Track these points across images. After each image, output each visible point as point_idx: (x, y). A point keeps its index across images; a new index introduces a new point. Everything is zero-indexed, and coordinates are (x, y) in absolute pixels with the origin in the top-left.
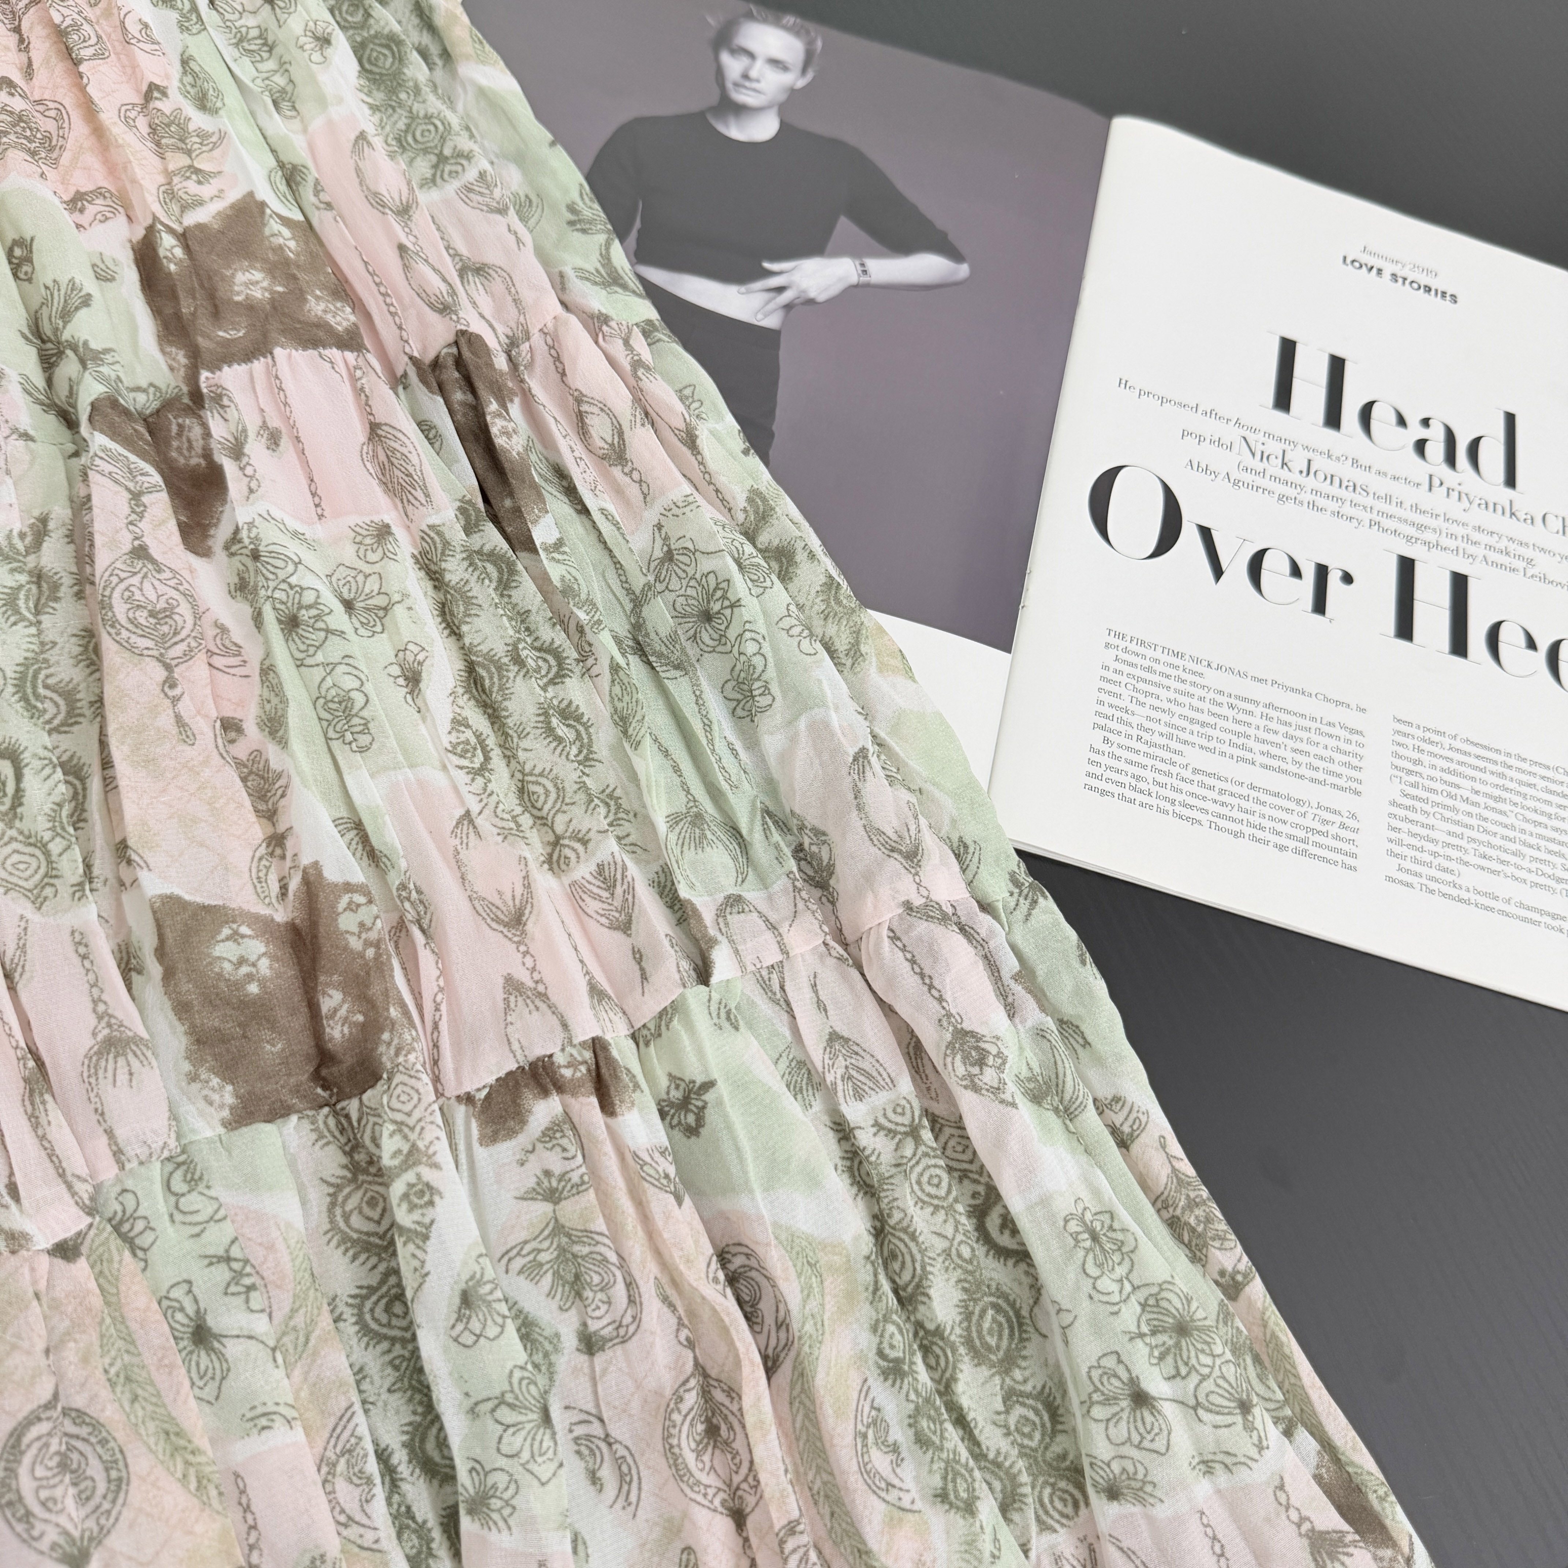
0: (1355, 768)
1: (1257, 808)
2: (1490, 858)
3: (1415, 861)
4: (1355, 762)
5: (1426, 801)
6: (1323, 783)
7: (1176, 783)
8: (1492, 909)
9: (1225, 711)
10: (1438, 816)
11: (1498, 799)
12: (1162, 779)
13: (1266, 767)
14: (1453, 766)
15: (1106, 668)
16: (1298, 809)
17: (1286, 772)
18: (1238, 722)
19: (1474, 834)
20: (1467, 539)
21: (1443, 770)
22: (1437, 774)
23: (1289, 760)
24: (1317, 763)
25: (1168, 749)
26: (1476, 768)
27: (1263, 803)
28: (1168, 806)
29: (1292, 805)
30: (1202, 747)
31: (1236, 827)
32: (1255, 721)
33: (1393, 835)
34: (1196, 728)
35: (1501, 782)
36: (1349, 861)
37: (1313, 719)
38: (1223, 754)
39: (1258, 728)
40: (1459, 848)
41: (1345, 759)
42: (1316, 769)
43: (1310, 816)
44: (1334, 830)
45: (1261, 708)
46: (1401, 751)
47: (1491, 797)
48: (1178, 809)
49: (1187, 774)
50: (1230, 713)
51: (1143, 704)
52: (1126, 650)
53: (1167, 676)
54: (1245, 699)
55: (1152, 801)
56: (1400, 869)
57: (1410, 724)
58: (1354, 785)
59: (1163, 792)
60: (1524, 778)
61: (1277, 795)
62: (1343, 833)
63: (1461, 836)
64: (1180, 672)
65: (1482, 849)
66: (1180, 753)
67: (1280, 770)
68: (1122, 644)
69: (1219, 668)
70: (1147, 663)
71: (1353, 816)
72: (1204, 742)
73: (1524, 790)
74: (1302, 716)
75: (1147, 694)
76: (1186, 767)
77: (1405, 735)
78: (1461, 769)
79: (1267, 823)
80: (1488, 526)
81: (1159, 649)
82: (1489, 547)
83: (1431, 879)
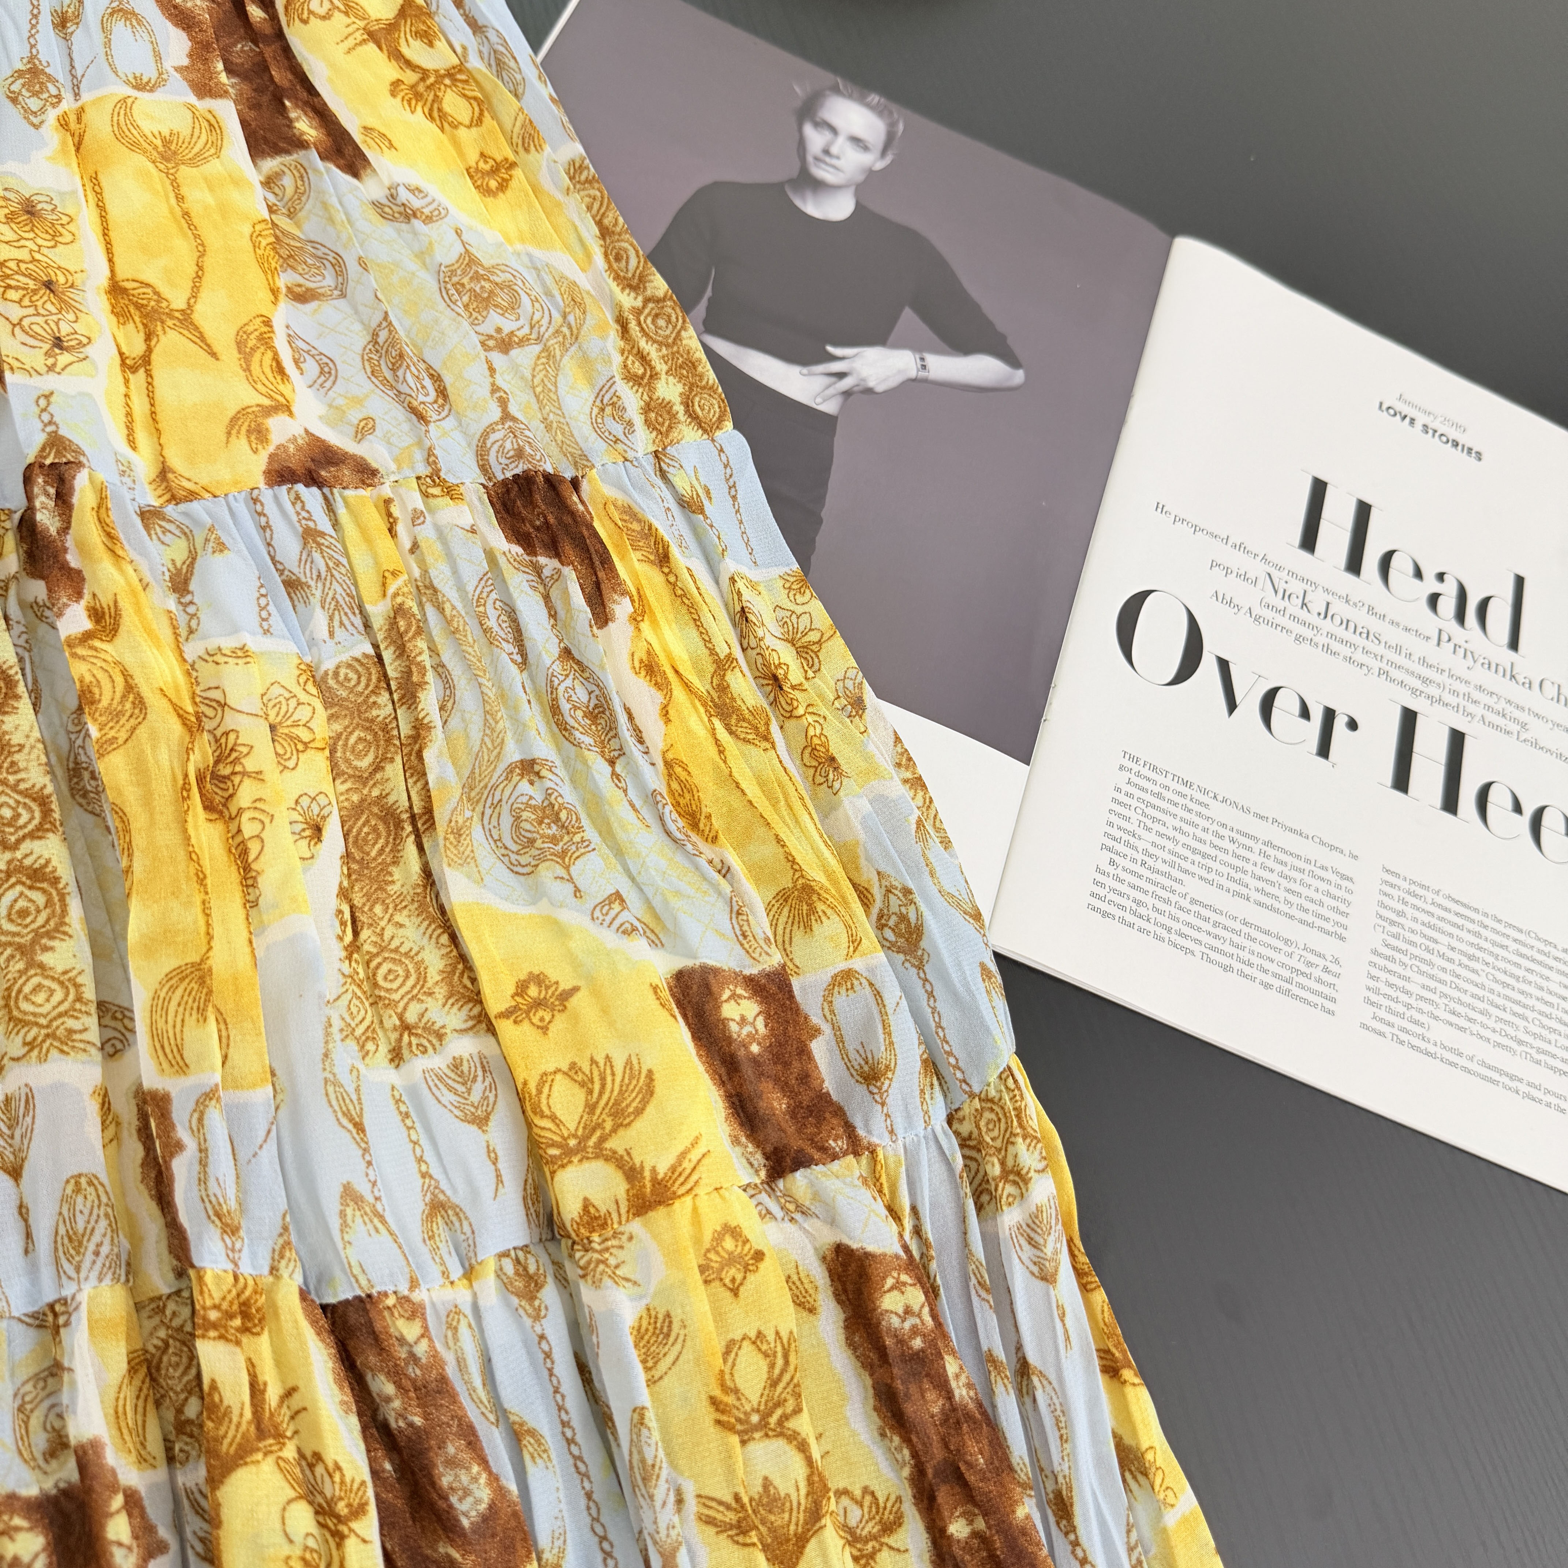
0: (1342, 913)
1: (1247, 943)
2: (1459, 1015)
3: (1390, 1010)
4: (1342, 907)
5: (1404, 952)
6: (1311, 925)
7: (1174, 911)
8: (1455, 1065)
9: (1226, 844)
10: (1415, 969)
11: (1471, 957)
12: (1161, 906)
13: (1260, 904)
14: (1433, 921)
15: (1118, 790)
16: (1286, 948)
17: (1277, 911)
18: (1238, 857)
19: (1446, 990)
20: (1468, 697)
21: (1423, 924)
22: (1418, 927)
23: (1282, 900)
24: (1307, 905)
25: (1168, 876)
26: (1454, 925)
27: (1254, 940)
28: (1164, 934)
29: (1280, 944)
30: (1201, 878)
31: (1226, 961)
32: (1253, 857)
33: (1372, 984)
34: (1197, 858)
35: (1476, 941)
36: (1328, 1005)
37: (1308, 861)
38: (1220, 887)
39: (1256, 864)
40: (1431, 1002)
41: (1334, 903)
42: (1306, 911)
43: (1296, 957)
44: (1317, 973)
45: (1260, 846)
46: (1386, 901)
47: (1465, 954)
48: (1174, 937)
49: (1185, 903)
50: (1231, 847)
51: (1149, 830)
52: (1138, 774)
53: (1175, 804)
54: (1246, 835)
55: (1150, 927)
56: (1374, 1018)
57: (1397, 875)
58: (1340, 930)
59: (1161, 919)
60: (1499, 939)
61: (1267, 933)
62: (1326, 977)
63: (1434, 991)
64: (1187, 802)
65: (1452, 1005)
66: (1180, 882)
67: (1272, 909)
68: (1136, 768)
69: (1224, 801)
70: (1157, 789)
71: (1336, 961)
72: (1204, 873)
73: (1497, 950)
74: (1298, 857)
75: (1154, 819)
76: (1185, 896)
77: (1392, 886)
78: (1441, 924)
79: (1255, 960)
80: (1489, 686)
81: (1170, 777)
82: (1487, 707)
83: (1402, 1030)
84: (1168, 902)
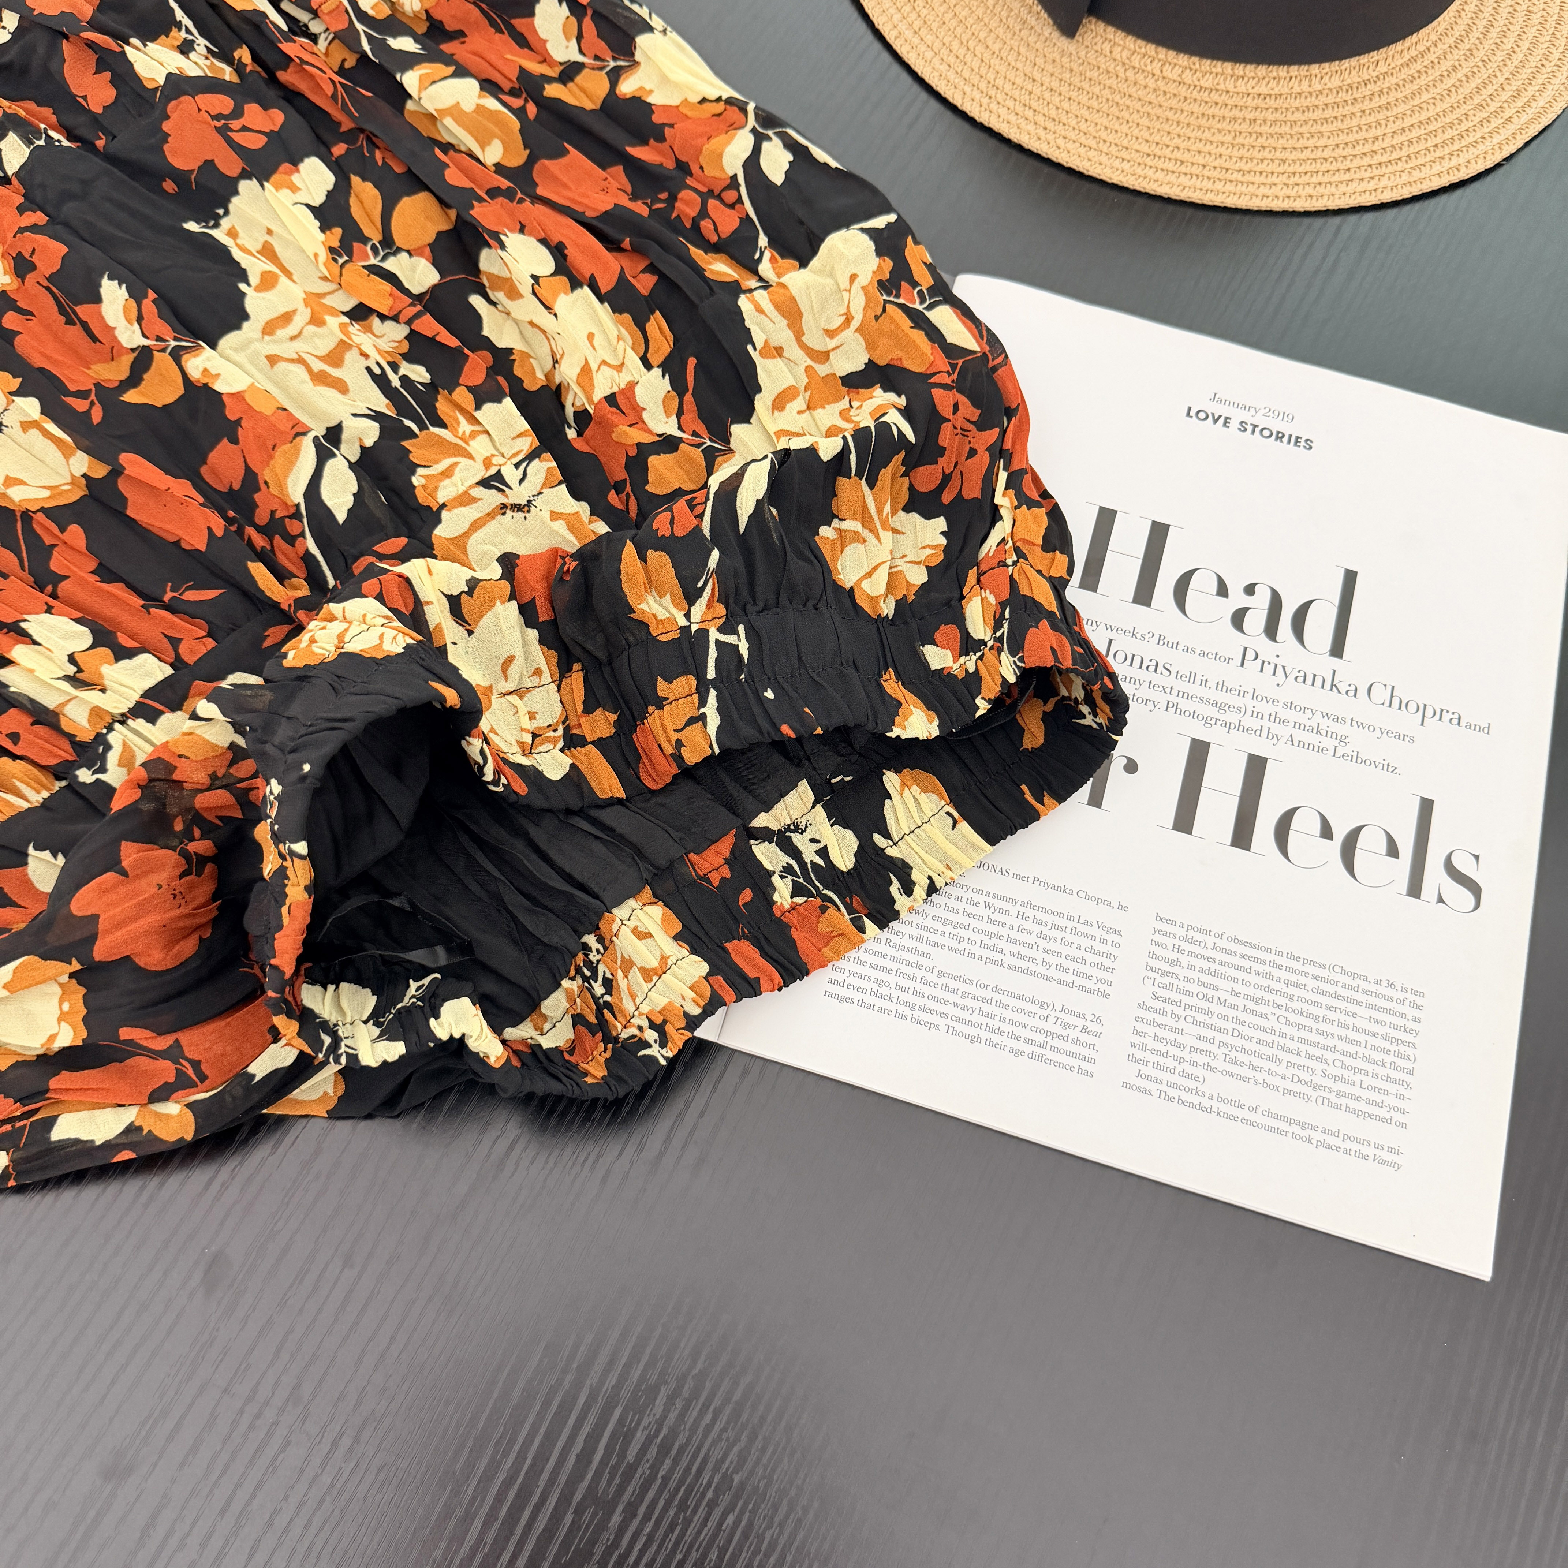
0: (1107, 969)
1: (998, 1011)
2: (1241, 1064)
3: (1157, 1066)
4: (1107, 963)
5: (1178, 1004)
6: (1070, 985)
7: (919, 987)
8: (1235, 1118)
9: (981, 911)
10: (1189, 1019)
11: (1260, 1001)
12: (904, 983)
13: (1015, 969)
14: (1213, 967)
16: (1041, 1012)
17: (1034, 974)
18: (993, 922)
19: (1228, 1039)
20: (1275, 718)
21: (1202, 971)
22: (1195, 975)
24: (1067, 964)
25: (915, 951)
26: (1239, 968)
27: (1005, 1007)
28: (907, 1012)
29: (1035, 1008)
30: (951, 949)
31: (974, 1032)
32: (1011, 920)
33: (1137, 1040)
34: (948, 929)
35: (1265, 982)
36: (1085, 1066)
37: (1070, 918)
38: (971, 955)
39: (1012, 928)
40: (1208, 1053)
41: (1098, 959)
42: (1066, 971)
43: (1052, 1020)
44: (1074, 1034)
45: (1018, 907)
46: (1159, 951)
47: (1251, 998)
48: (917, 1014)
49: (932, 977)
50: (985, 913)
54: (1003, 899)
55: (892, 1006)
56: (1139, 1075)
57: (1173, 923)
58: (1103, 987)
59: (904, 997)
60: (1294, 978)
61: (1021, 998)
62: (1084, 1038)
63: (1211, 1041)
65: (1233, 1054)
66: (929, 956)
67: (1027, 972)
69: (982, 865)
71: (1098, 1020)
72: (954, 944)
73: (1291, 990)
74: (1060, 915)
76: (931, 970)
77: (1166, 934)
78: (1223, 969)
79: (1006, 1028)
80: (1300, 702)
82: (1298, 725)
83: (1171, 1085)
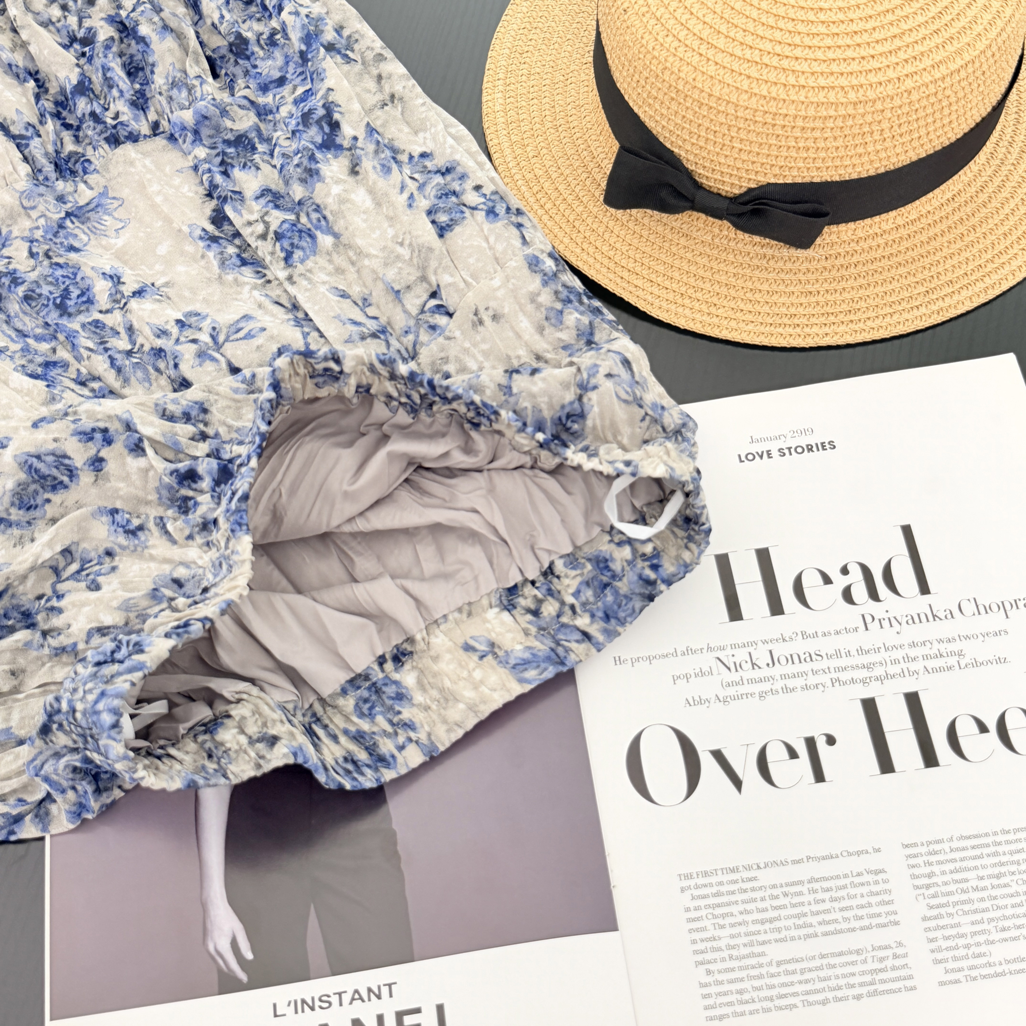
0: (888, 903)
1: (830, 972)
2: (1009, 929)
3: (955, 959)
4: (886, 898)
5: (947, 905)
6: (870, 927)
7: (769, 981)
9: (783, 901)
10: (960, 913)
11: (998, 876)
12: (757, 983)
13: (826, 934)
14: (958, 865)
15: (688, 910)
16: (859, 958)
17: (841, 932)
18: (794, 906)
19: (991, 915)
20: (907, 658)
21: (952, 872)
22: (949, 877)
23: (841, 920)
24: (860, 912)
25: (753, 955)
26: (975, 858)
27: (834, 966)
28: (769, 1004)
29: (854, 957)
30: (776, 941)
31: (822, 996)
32: (806, 898)
33: (933, 946)
34: (767, 926)
35: (996, 860)
36: (909, 983)
37: (846, 876)
38: (793, 939)
39: (810, 904)
40: (983, 932)
41: (878, 898)
42: (861, 918)
43: (869, 960)
44: (889, 963)
45: (807, 886)
46: (917, 871)
47: (993, 876)
48: (777, 1002)
49: (773, 969)
50: (787, 901)
52: (697, 887)
53: (733, 893)
54: (793, 884)
55: (757, 1006)
56: (947, 972)
57: (915, 845)
58: (892, 918)
59: (763, 994)
60: (1013, 847)
61: (841, 954)
62: (898, 962)
63: (982, 922)
64: (740, 885)
66: (763, 954)
67: (837, 932)
68: (692, 883)
69: (766, 865)
70: (714, 890)
71: (900, 944)
72: (777, 936)
73: (1016, 857)
74: (838, 877)
75: (724, 916)
76: (770, 964)
77: (915, 856)
78: (964, 864)
79: (842, 982)
80: (919, 639)
81: (719, 872)
82: (926, 657)
83: (971, 968)
84: (760, 977)
